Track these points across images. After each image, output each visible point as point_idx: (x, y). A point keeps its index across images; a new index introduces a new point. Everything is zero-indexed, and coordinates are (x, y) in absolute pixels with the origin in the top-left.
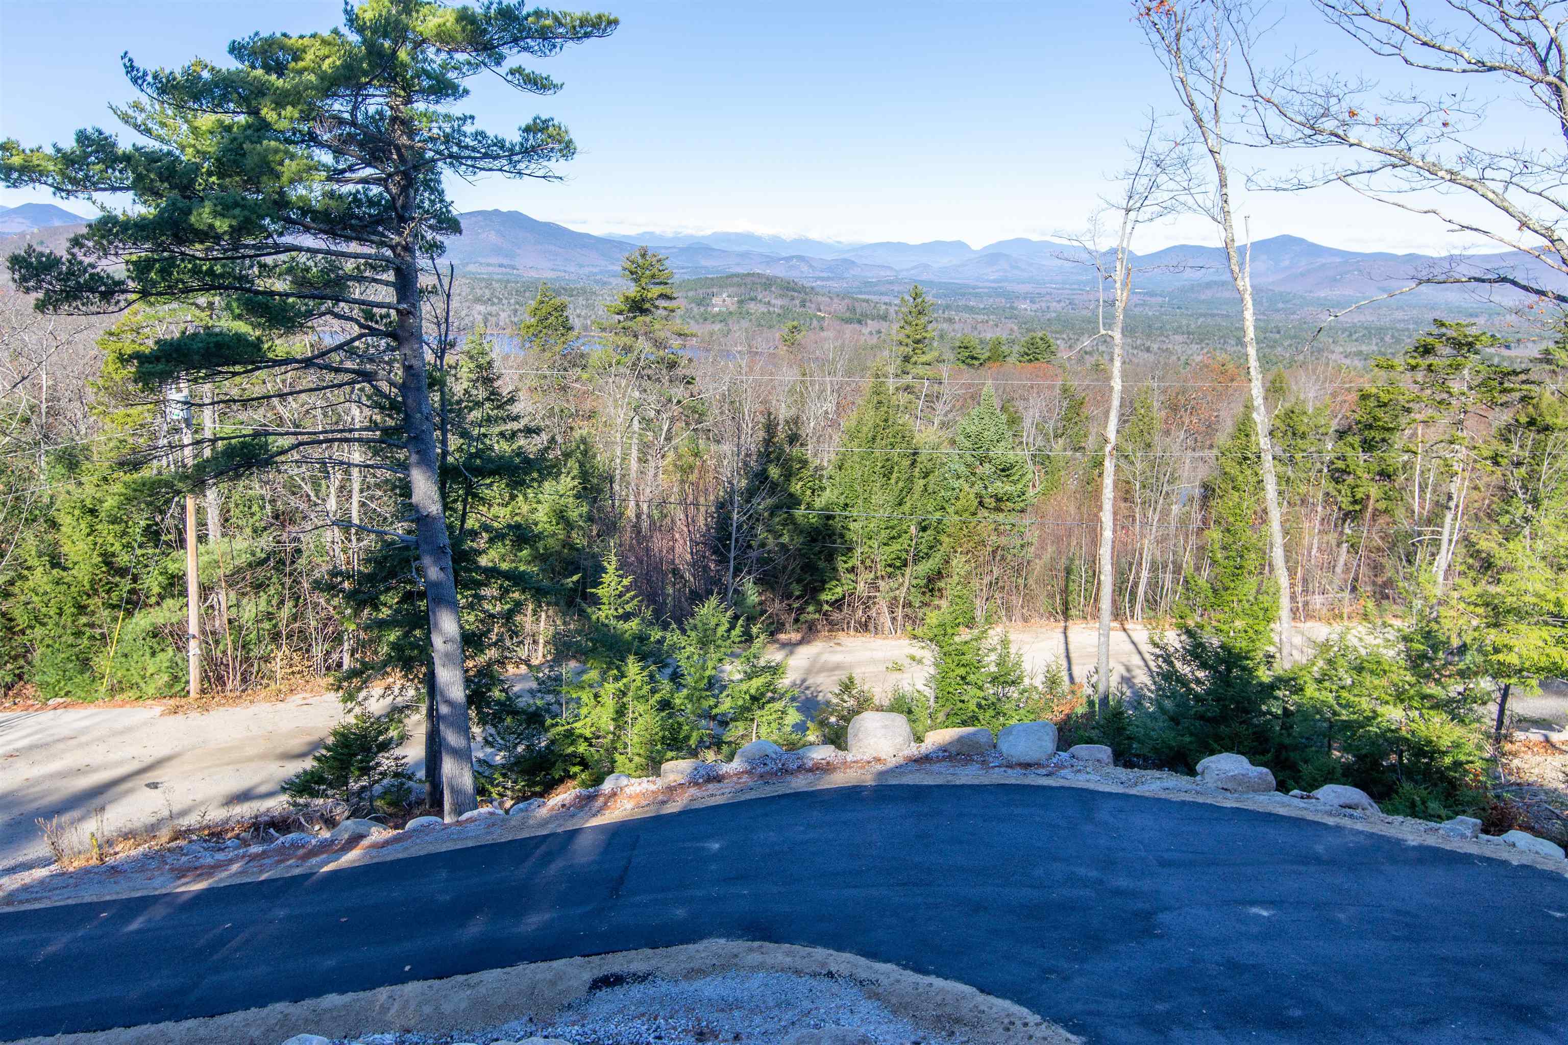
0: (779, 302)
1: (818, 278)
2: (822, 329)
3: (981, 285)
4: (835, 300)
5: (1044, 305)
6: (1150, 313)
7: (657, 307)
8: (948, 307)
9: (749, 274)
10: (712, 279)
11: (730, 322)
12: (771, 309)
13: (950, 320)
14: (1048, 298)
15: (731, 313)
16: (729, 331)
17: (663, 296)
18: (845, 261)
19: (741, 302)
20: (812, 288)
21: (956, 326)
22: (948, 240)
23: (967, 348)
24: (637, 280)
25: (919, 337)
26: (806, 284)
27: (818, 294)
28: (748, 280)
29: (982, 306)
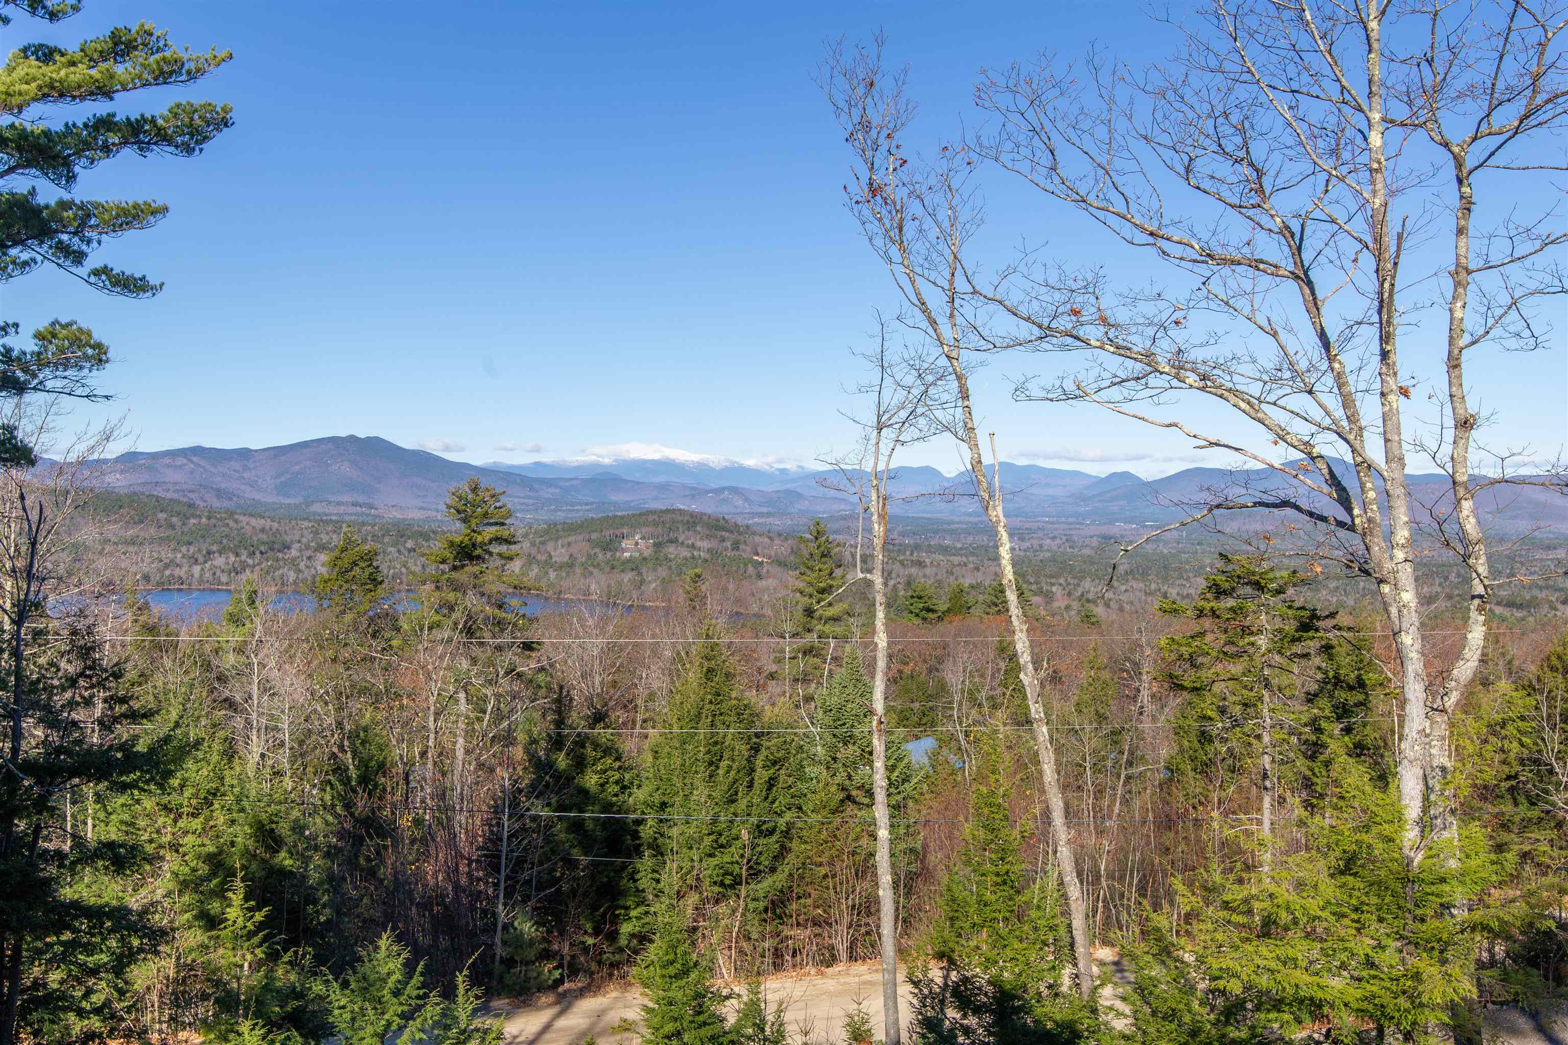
0: (706, 544)
1: (754, 515)
2: (760, 577)
3: (957, 519)
4: (777, 541)
5: (1035, 543)
6: (1165, 551)
7: (491, 554)
8: (917, 547)
9: (667, 511)
10: (622, 517)
11: (644, 570)
12: (696, 553)
13: (920, 564)
14: (1040, 534)
15: (645, 559)
16: (642, 582)
17: (498, 540)
18: (789, 492)
19: (657, 545)
20: (748, 527)
21: (928, 571)
22: (915, 466)
23: (920, 598)
24: (465, 521)
25: (822, 585)
26: (740, 521)
27: (754, 533)
28: (668, 517)
29: (959, 545)
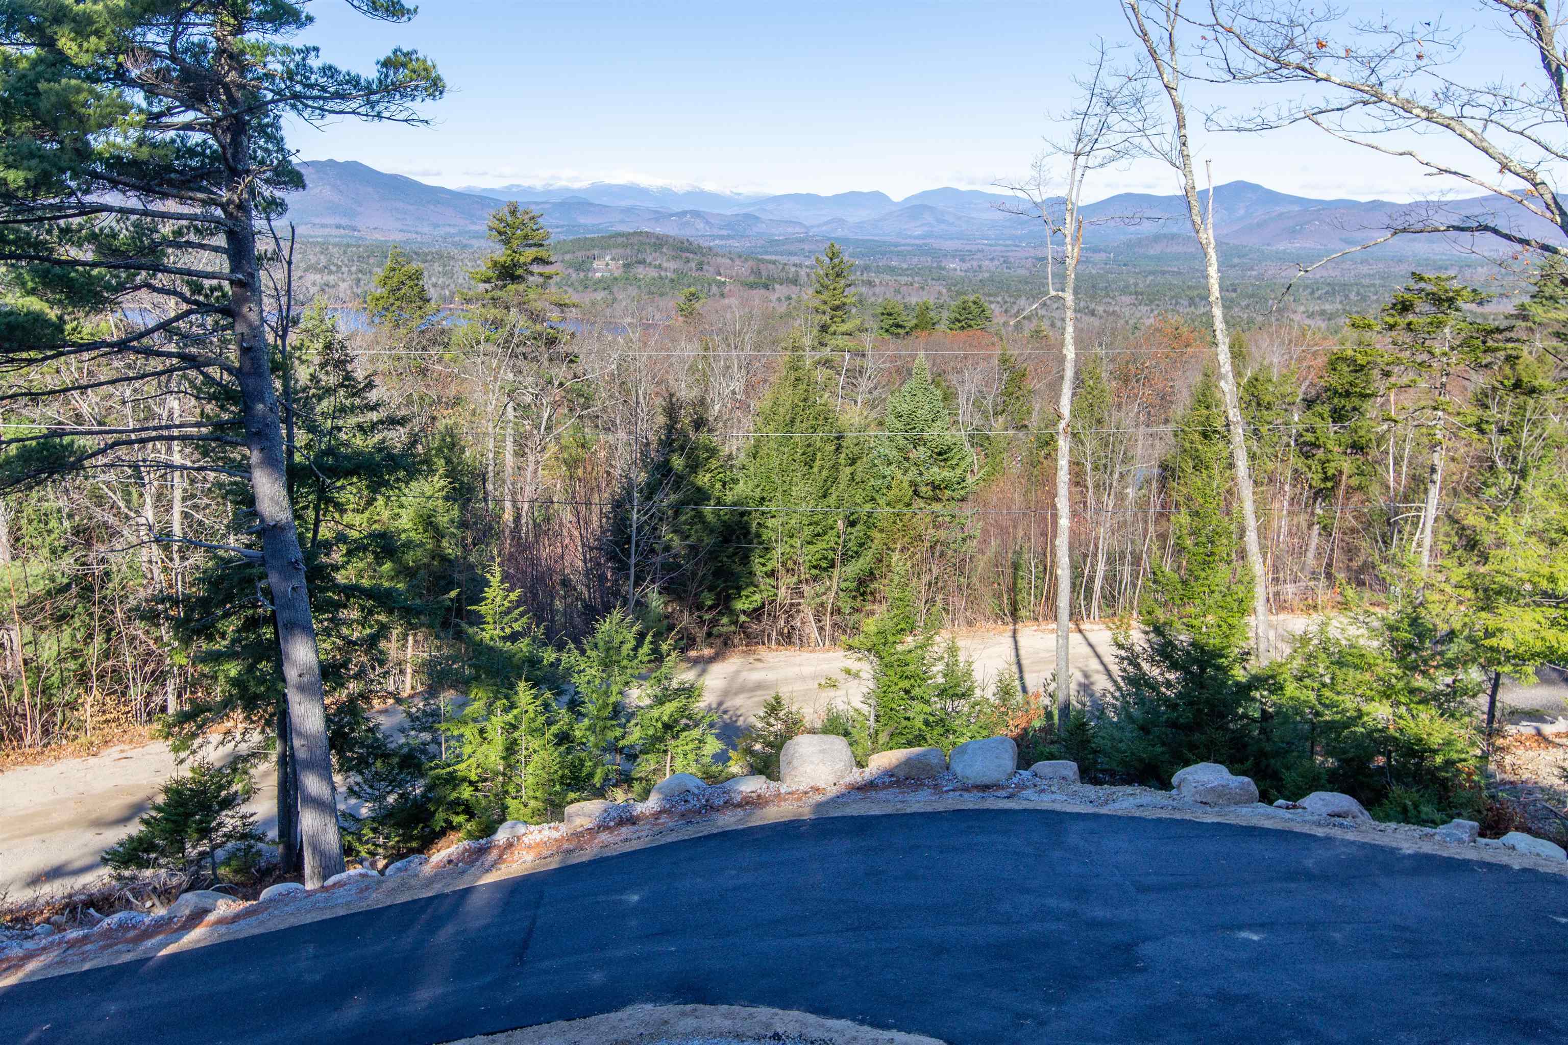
0: (672, 265)
1: (714, 237)
2: (722, 295)
3: (903, 242)
4: (738, 262)
5: (975, 264)
6: (1094, 272)
7: (532, 274)
8: (866, 268)
9: (635, 233)
10: (593, 240)
11: (615, 289)
12: (663, 274)
13: (870, 283)
14: (979, 255)
15: (616, 279)
16: (615, 300)
17: (539, 260)
18: (747, 216)
19: (627, 266)
20: (710, 249)
21: (877, 290)
22: (865, 190)
23: (891, 315)
24: (507, 242)
25: (837, 303)
26: (703, 243)
27: (716, 255)
28: (635, 240)
29: (905, 266)
